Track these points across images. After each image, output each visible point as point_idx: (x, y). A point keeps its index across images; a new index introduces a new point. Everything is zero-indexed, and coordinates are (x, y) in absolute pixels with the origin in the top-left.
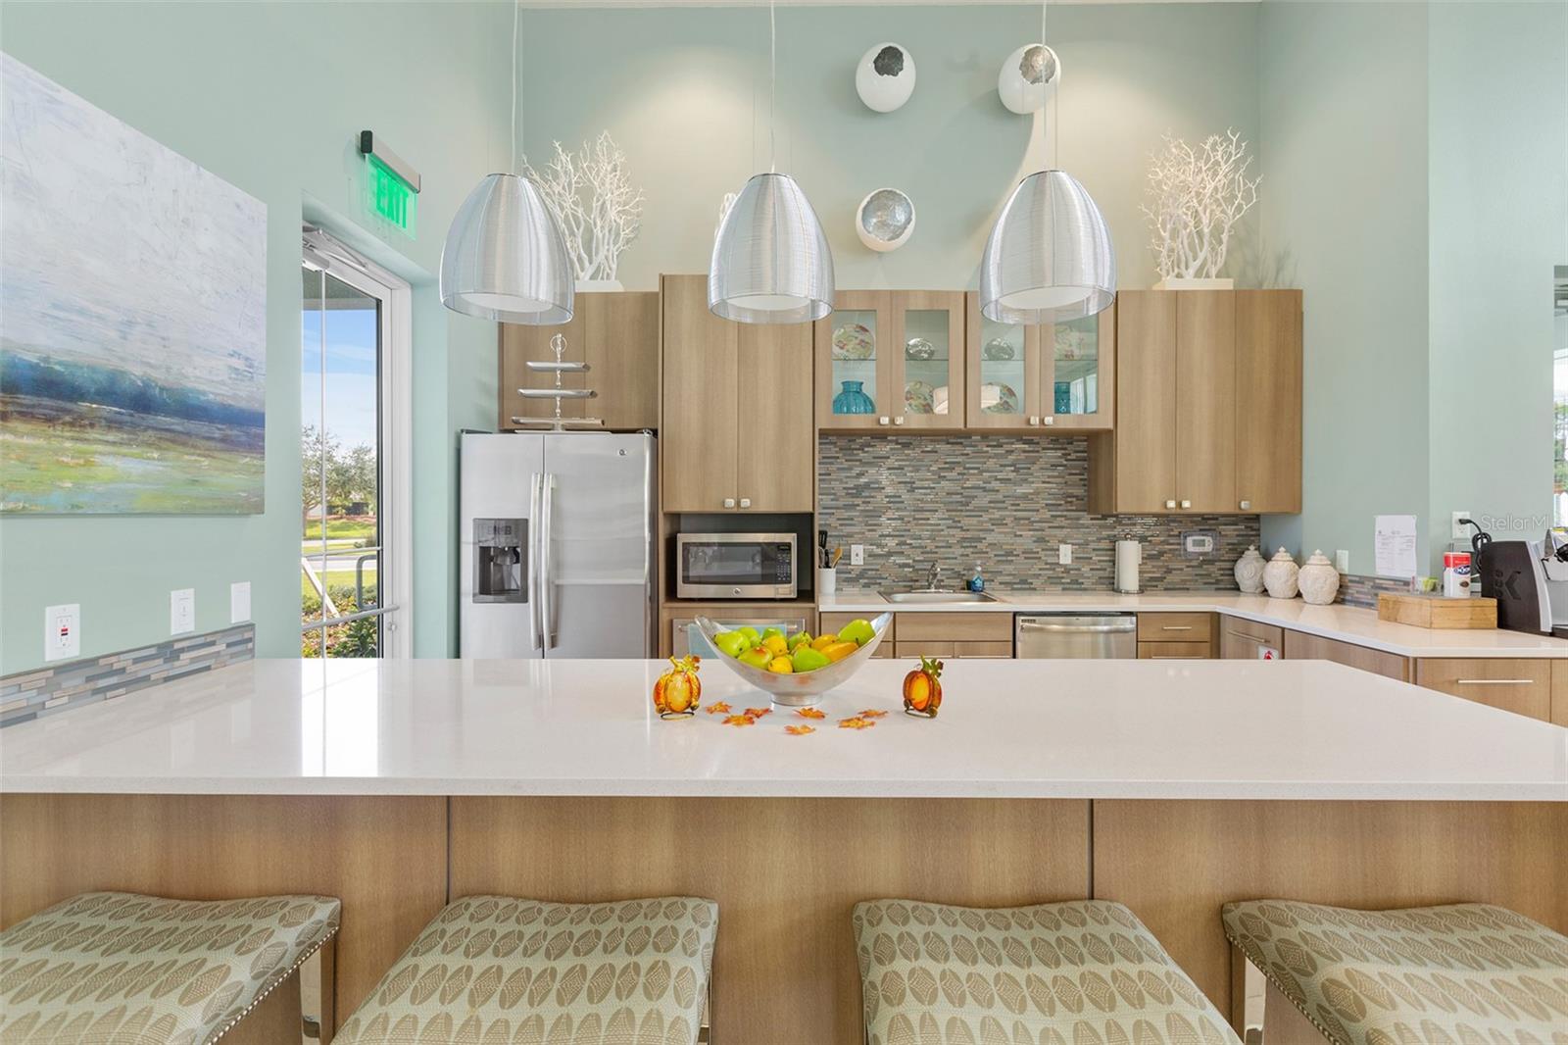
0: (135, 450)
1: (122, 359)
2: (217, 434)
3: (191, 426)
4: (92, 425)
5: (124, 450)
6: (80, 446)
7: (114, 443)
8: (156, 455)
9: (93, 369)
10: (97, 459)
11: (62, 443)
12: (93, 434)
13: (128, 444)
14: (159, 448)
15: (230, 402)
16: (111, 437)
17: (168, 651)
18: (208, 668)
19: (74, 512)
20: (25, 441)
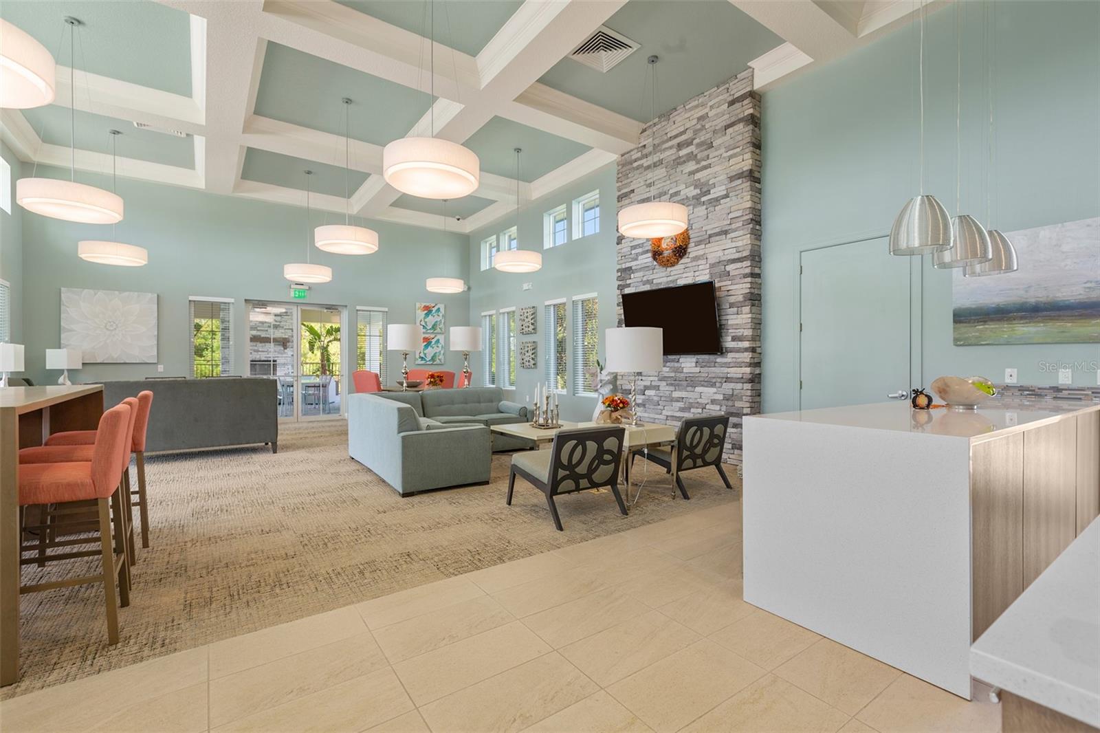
0: (1032, 324)
1: (1026, 298)
2: (1076, 314)
3: (1061, 313)
4: (1015, 320)
5: (1027, 325)
6: (1010, 326)
7: (1023, 323)
8: (1042, 325)
9: (1014, 304)
10: (1016, 328)
11: (1005, 326)
12: (1014, 322)
13: (1030, 323)
14: (1043, 322)
15: (1086, 300)
16: (1022, 322)
17: (1057, 389)
18: (1080, 399)
19: (1008, 344)
20: (992, 326)
